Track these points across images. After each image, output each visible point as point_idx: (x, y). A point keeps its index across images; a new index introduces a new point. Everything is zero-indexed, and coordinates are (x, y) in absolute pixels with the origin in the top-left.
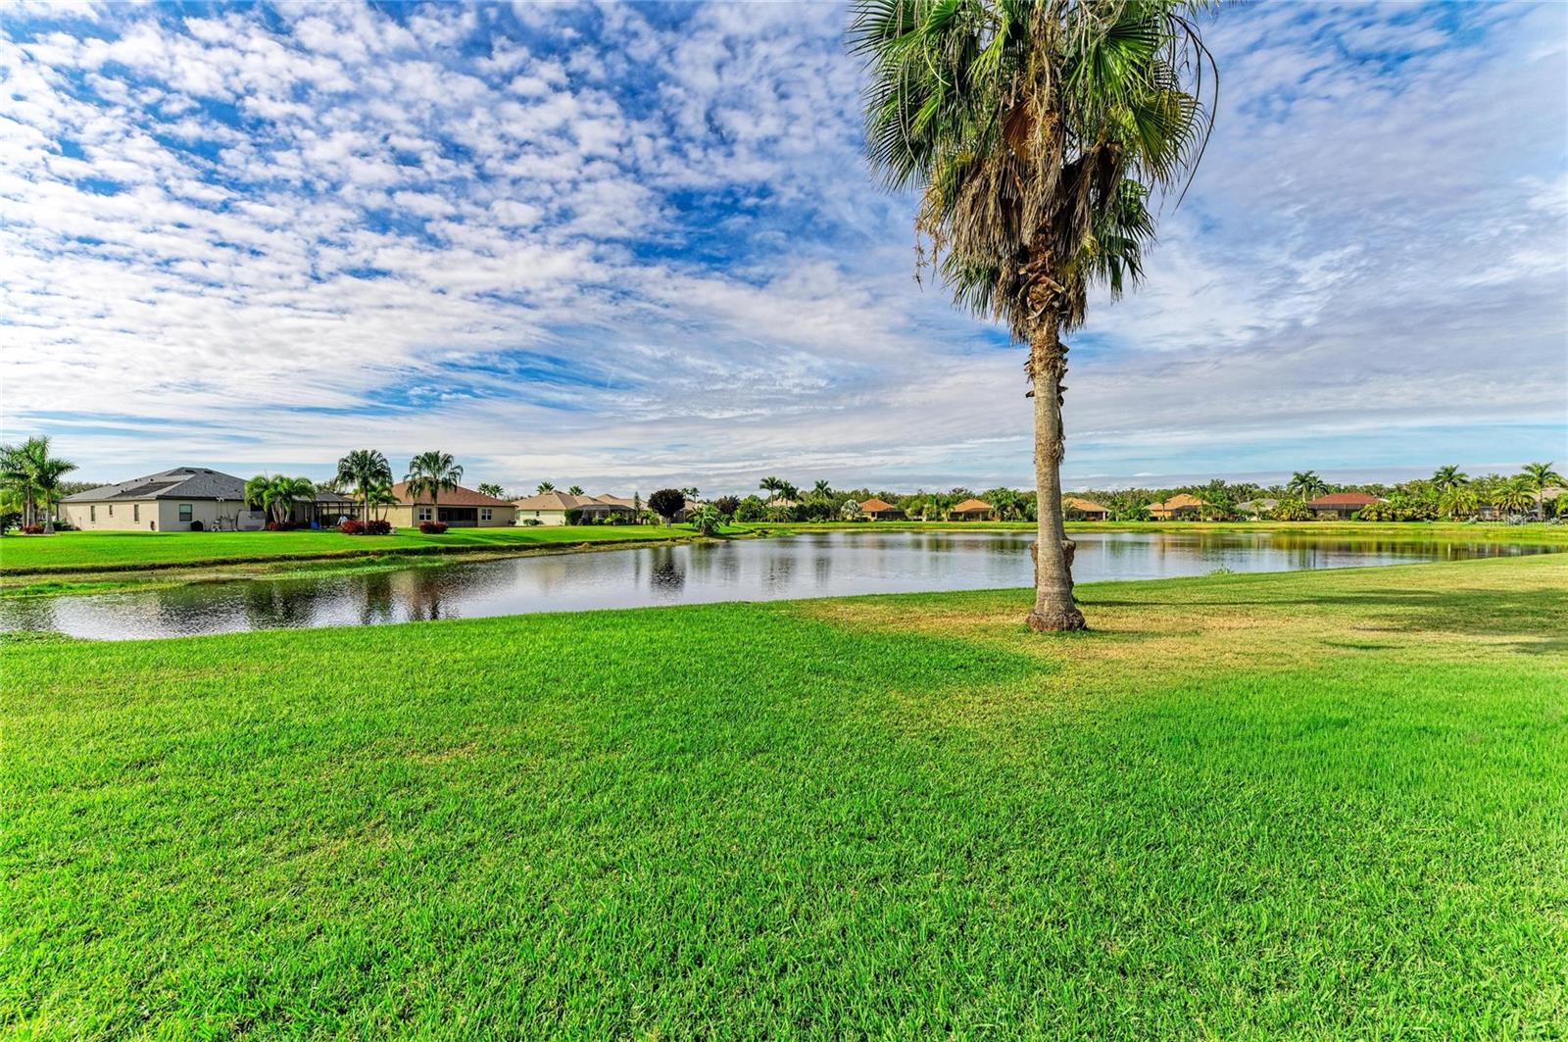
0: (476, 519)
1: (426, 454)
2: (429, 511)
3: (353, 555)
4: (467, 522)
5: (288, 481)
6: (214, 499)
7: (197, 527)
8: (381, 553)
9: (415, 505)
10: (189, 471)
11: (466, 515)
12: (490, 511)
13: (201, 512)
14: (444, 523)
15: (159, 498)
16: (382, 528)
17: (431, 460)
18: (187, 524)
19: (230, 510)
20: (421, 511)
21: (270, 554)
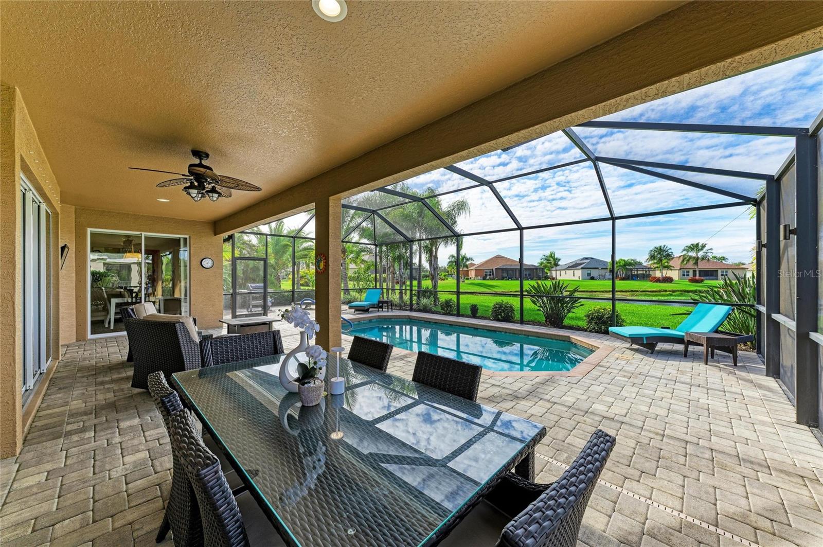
0: (717, 276)
1: (692, 245)
2: (688, 272)
3: (660, 291)
4: (711, 278)
5: (624, 261)
6: (598, 268)
7: (592, 278)
8: (674, 291)
9: (680, 269)
10: (587, 259)
11: (711, 274)
12: (727, 272)
13: (594, 273)
14: (702, 278)
15: (582, 268)
16: (669, 280)
17: (696, 247)
18: (589, 277)
19: (603, 272)
20: (683, 272)
21: (627, 289)
